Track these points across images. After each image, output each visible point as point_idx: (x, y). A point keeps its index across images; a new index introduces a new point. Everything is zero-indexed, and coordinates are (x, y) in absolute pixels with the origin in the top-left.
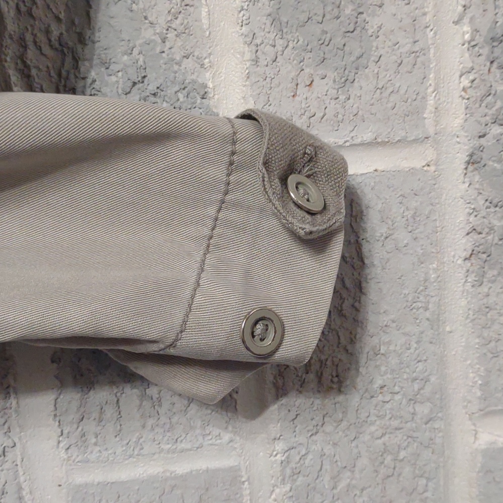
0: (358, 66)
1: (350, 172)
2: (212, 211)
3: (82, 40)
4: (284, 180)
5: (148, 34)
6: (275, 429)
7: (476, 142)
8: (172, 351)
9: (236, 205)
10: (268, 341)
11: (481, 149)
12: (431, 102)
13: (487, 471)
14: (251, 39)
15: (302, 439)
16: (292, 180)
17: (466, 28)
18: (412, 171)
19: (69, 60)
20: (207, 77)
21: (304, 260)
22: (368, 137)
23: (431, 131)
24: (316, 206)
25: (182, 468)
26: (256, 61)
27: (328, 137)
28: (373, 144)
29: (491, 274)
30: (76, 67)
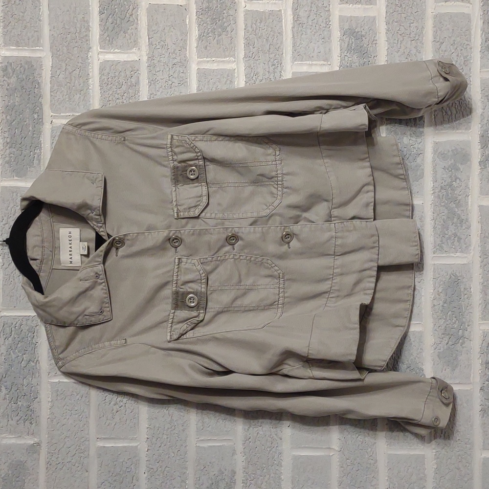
0: (456, 366)
1: (454, 389)
2: (426, 397)
3: (399, 358)
4: (441, 391)
5: (412, 357)
6: (433, 446)
7: (482, 385)
8: (420, 423)
9: (431, 396)
10: (438, 423)
11: (484, 386)
12: (472, 376)
13: (484, 464)
14: (433, 360)
15: (439, 450)
16: (443, 392)
17: (480, 360)
18: (468, 390)
19: (396, 361)
20: (424, 367)
21: (444, 408)
22: (458, 382)
23: (472, 381)
24: (448, 398)
25: (412, 453)
26: (434, 364)
27: (448, 381)
28: (459, 383)
29: (485, 415)
30: (397, 363)
